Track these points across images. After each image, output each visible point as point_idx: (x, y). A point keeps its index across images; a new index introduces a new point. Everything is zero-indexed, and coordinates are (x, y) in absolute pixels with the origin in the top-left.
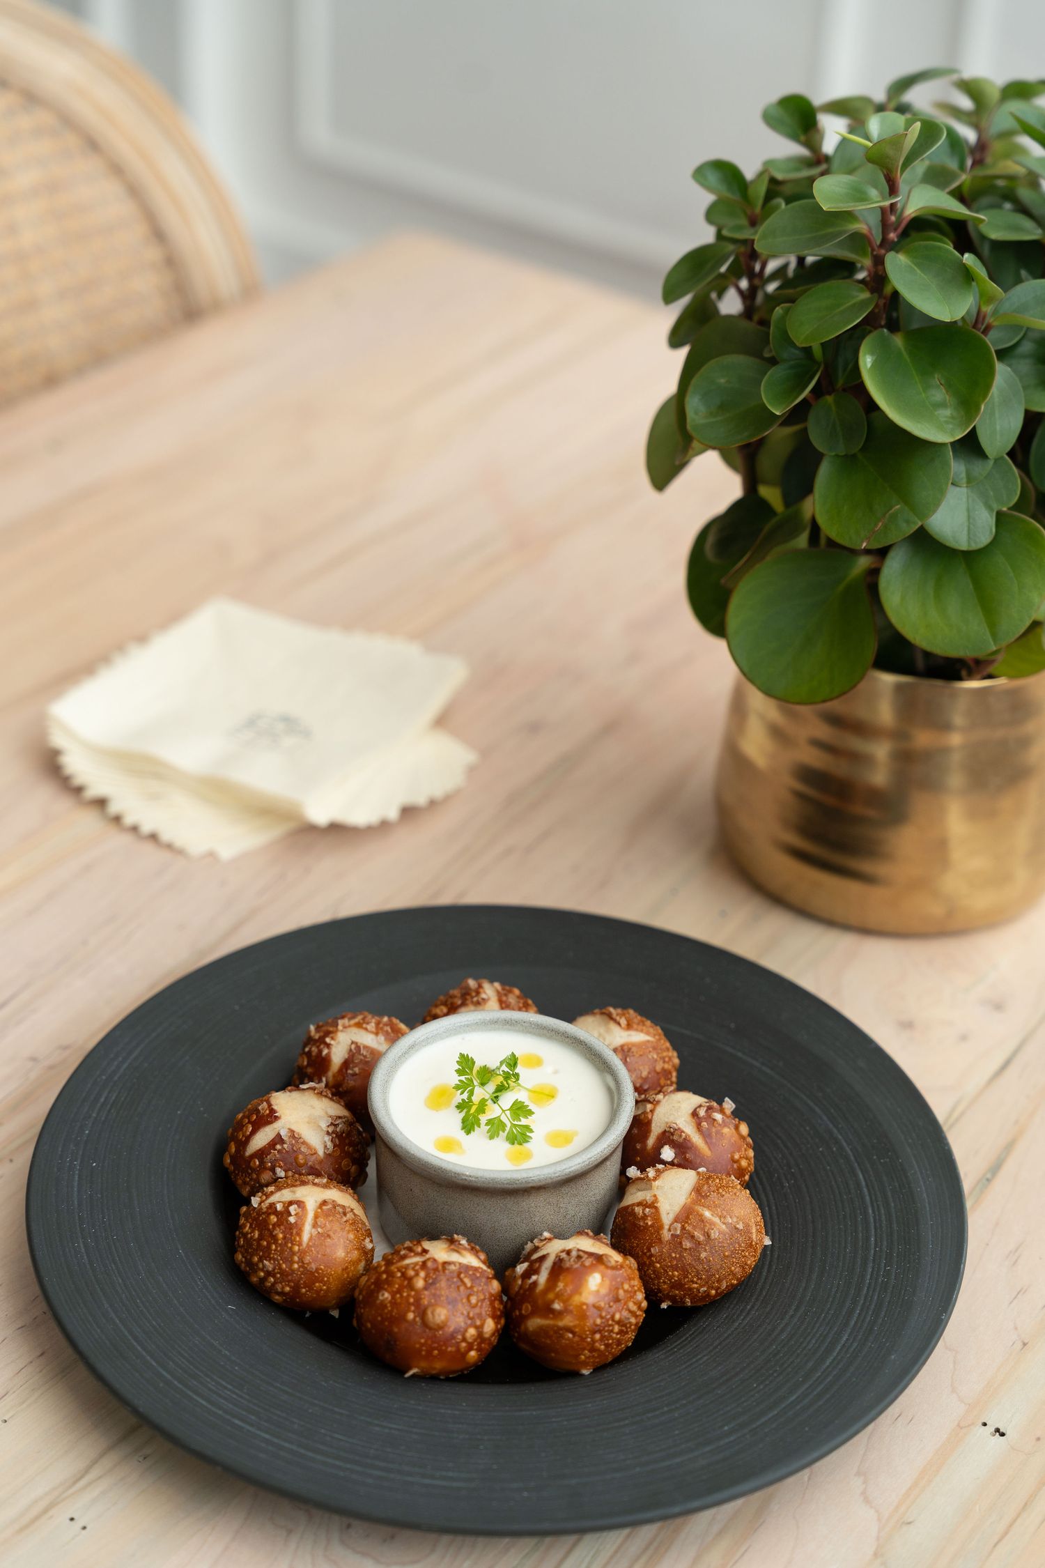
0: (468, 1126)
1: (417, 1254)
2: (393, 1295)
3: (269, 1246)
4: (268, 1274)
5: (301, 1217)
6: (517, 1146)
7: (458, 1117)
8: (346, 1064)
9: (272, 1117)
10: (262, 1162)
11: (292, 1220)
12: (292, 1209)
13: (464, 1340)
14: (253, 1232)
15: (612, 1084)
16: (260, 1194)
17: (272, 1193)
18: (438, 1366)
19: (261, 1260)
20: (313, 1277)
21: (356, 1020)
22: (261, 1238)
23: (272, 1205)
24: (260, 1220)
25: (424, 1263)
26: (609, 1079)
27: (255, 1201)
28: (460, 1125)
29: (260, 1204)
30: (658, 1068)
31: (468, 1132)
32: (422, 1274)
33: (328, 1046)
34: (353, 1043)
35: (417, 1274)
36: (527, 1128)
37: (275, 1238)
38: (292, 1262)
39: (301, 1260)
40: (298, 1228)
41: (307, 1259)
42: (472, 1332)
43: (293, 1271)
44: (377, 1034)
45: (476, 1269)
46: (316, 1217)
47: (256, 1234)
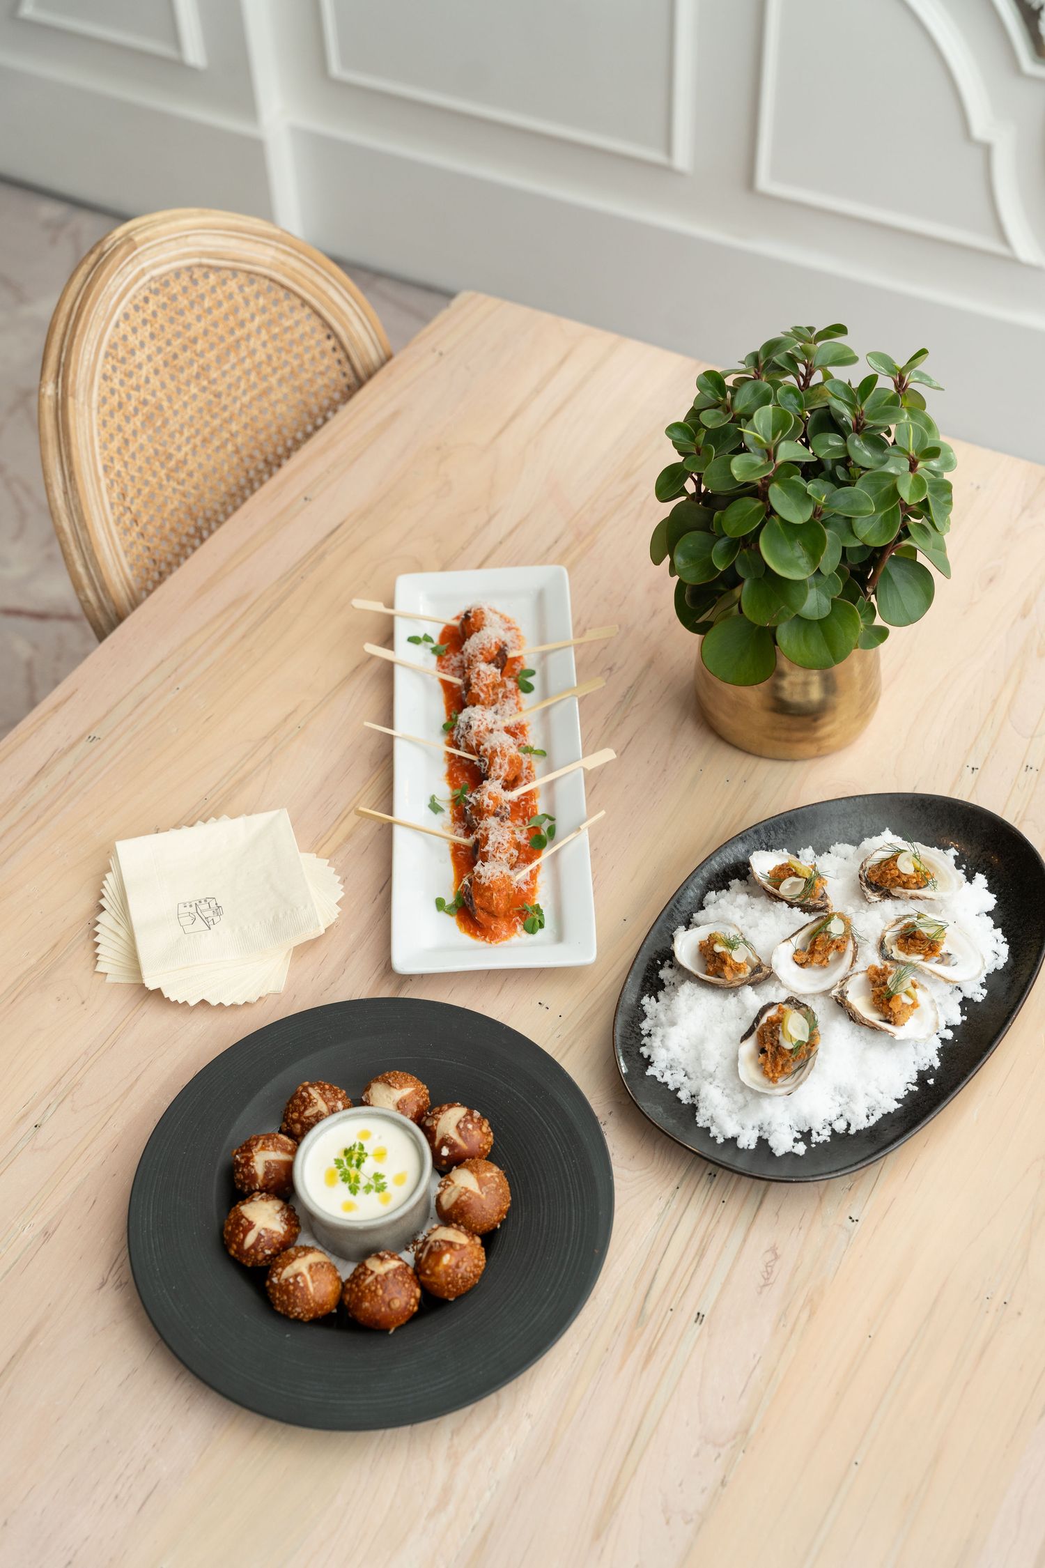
0: (353, 1190)
1: (370, 1275)
2: (370, 1302)
3: (295, 1302)
4: (299, 1314)
5: (305, 1281)
6: (381, 1193)
7: (345, 1186)
8: (266, 1174)
9: (251, 1225)
10: (256, 1250)
11: (301, 1285)
12: (299, 1279)
13: (410, 1305)
14: (282, 1296)
15: (413, 1137)
16: (275, 1275)
17: (281, 1272)
18: (403, 1322)
19: (293, 1308)
20: (321, 1306)
21: (260, 1145)
22: (289, 1298)
23: (286, 1280)
24: (284, 1288)
25: (376, 1279)
26: (410, 1134)
27: (275, 1280)
28: (349, 1192)
29: (279, 1279)
30: (421, 1103)
31: (355, 1194)
32: (379, 1286)
33: (253, 1167)
34: (266, 1162)
35: (376, 1288)
36: (385, 1183)
37: (297, 1297)
38: (310, 1304)
39: (314, 1301)
40: (306, 1286)
41: (317, 1299)
42: (413, 1301)
43: (312, 1308)
44: (275, 1151)
45: (399, 1268)
46: (312, 1277)
47: (285, 1298)
